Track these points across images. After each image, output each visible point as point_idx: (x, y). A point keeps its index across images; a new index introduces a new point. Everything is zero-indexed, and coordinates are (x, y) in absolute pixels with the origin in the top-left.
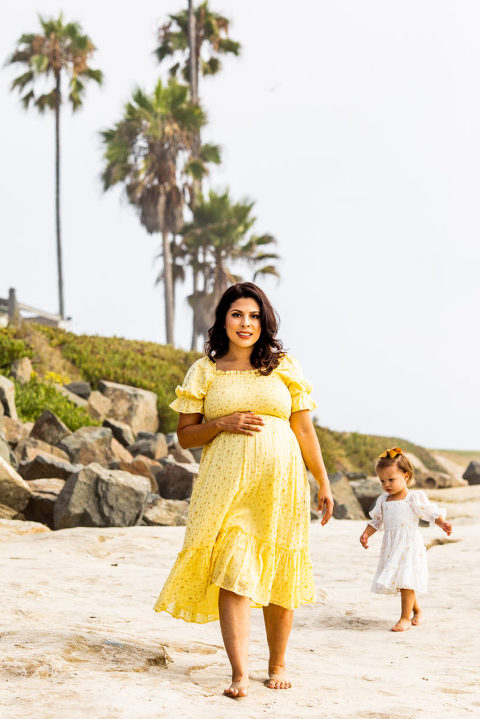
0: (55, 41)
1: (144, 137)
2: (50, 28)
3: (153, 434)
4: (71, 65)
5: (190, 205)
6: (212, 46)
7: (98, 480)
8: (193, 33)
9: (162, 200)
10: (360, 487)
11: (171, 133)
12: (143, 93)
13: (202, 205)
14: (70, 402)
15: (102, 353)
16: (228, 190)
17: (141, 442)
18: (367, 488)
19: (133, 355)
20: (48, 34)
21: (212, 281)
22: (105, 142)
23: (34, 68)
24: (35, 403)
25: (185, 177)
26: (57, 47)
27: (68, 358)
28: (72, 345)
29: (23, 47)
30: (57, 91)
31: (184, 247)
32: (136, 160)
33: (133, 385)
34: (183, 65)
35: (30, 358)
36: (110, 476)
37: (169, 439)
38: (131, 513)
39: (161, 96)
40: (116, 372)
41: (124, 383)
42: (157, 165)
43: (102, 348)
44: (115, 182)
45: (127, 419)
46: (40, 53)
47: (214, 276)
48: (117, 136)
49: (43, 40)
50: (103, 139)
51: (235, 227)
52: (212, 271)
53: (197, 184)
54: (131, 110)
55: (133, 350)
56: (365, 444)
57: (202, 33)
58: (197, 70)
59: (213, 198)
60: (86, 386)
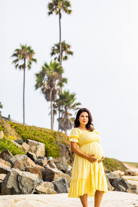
0: (24, 51)
1: (47, 75)
2: (23, 48)
3: (43, 157)
4: (28, 57)
5: (59, 94)
6: (66, 53)
7: (18, 175)
8: (61, 49)
9: (51, 93)
10: (109, 176)
11: (54, 75)
12: (47, 64)
13: (62, 94)
14: (16, 146)
15: (28, 130)
16: (69, 90)
17: (39, 159)
18: (111, 176)
19: (38, 132)
20: (22, 49)
21: (64, 115)
22: (36, 77)
23: (19, 58)
24: (4, 146)
25: (57, 86)
26: (25, 52)
27: (17, 132)
28: (19, 128)
29: (16, 52)
30: (24, 64)
31: (57, 106)
32: (44, 81)
33: (38, 141)
34: (58, 57)
35: (4, 131)
36: (23, 173)
37: (48, 159)
38: (30, 188)
39: (52, 65)
40: (32, 137)
41: (34, 140)
42: (50, 83)
43: (28, 129)
44: (38, 87)
45: (35, 152)
46: (20, 54)
47: (65, 113)
48: (39, 75)
49: (21, 51)
50: (36, 76)
51: (71, 100)
52: (64, 112)
53: (61, 88)
54: (43, 68)
55: (38, 130)
56: (109, 161)
57: (63, 49)
58: (62, 59)
59: (65, 93)
60: (22, 141)
